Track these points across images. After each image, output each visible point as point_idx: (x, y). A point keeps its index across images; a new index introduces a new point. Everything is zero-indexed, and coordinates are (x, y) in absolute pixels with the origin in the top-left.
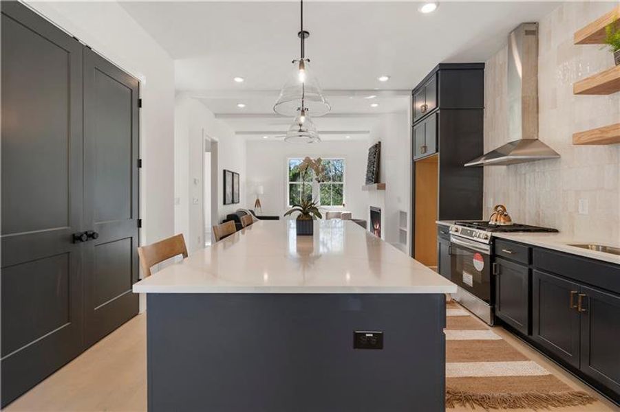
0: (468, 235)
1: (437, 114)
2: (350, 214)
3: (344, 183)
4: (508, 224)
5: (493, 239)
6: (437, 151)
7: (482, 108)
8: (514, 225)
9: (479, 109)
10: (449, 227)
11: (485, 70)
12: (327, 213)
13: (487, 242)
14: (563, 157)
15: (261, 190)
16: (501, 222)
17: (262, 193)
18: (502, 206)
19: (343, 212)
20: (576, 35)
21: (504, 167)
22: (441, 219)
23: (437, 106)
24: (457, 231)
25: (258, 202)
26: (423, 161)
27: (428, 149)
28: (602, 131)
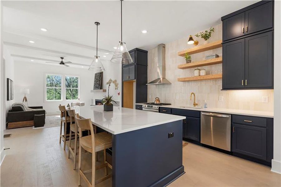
0: (150, 107)
1: (135, 65)
2: (84, 103)
3: (79, 88)
4: (159, 103)
5: (159, 107)
6: (135, 79)
7: (147, 66)
8: (161, 103)
9: (146, 66)
10: (142, 105)
11: (148, 53)
12: (72, 103)
13: (158, 109)
14: (172, 84)
15: (28, 91)
16: (158, 103)
17: (29, 93)
18: (158, 98)
19: (81, 103)
20: (178, 53)
21: (155, 85)
22: (136, 103)
23: (135, 63)
24: (145, 106)
25: (25, 99)
26: (126, 81)
27: (130, 77)
28: (185, 78)
